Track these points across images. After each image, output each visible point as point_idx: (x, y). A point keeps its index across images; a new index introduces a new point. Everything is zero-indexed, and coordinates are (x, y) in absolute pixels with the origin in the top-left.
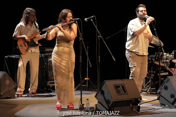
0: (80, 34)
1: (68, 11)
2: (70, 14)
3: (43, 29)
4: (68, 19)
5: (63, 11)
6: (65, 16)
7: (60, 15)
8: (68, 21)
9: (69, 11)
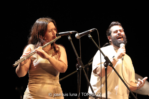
0: (78, 58)
1: (47, 20)
2: (51, 26)
3: (14, 63)
4: (50, 34)
5: (37, 22)
6: (43, 31)
7: (33, 30)
8: (51, 38)
9: (49, 19)
